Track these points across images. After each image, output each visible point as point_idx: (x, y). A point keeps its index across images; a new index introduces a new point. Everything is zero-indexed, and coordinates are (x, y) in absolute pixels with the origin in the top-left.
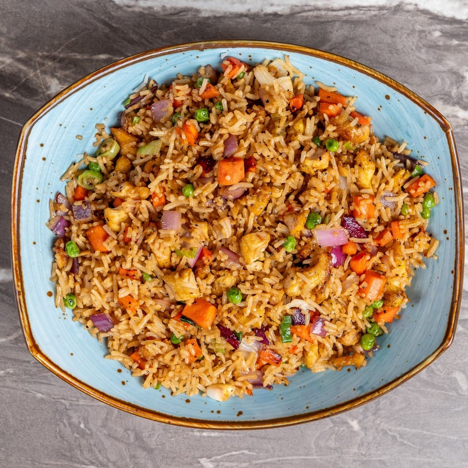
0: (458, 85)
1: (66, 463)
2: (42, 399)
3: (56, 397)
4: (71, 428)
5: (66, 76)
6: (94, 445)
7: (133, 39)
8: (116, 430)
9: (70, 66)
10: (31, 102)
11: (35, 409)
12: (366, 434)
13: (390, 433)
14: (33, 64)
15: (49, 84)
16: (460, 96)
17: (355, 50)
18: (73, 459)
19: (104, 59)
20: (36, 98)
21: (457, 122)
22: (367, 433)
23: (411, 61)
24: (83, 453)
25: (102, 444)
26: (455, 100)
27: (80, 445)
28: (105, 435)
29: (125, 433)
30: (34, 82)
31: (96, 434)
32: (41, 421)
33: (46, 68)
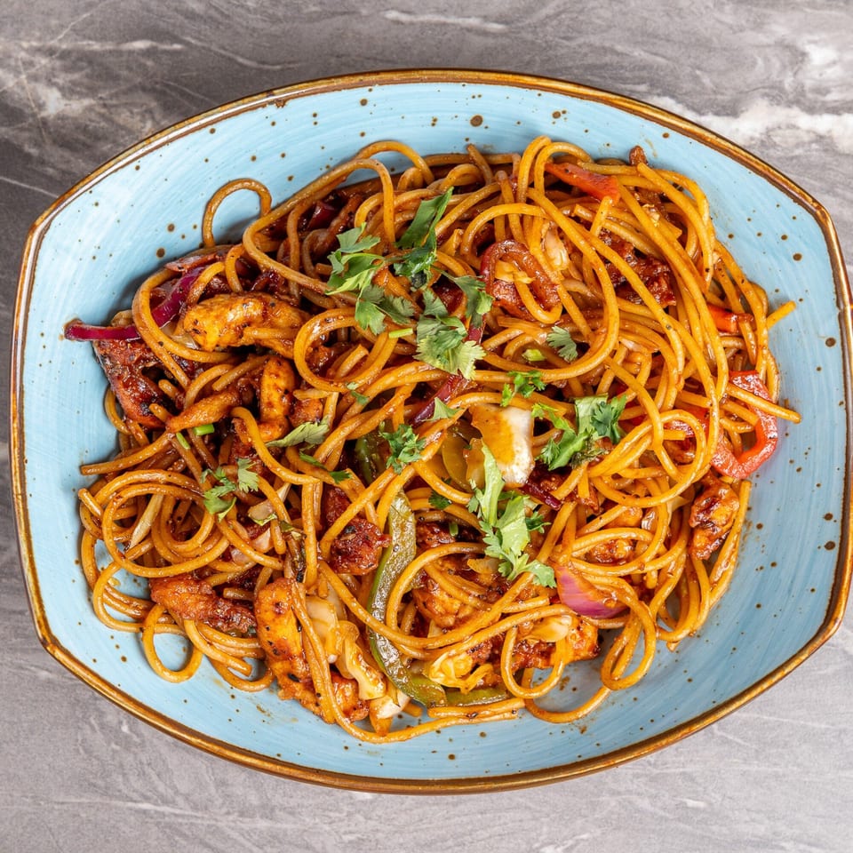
0: (796, 68)
1: (98, 800)
2: (49, 681)
4: (104, 734)
5: (74, 83)
6: (149, 764)
7: (193, 10)
9: (80, 64)
10: (11, 133)
11: (36, 701)
14: (13, 63)
15: (43, 98)
16: (799, 89)
17: (602, 12)
18: (110, 793)
19: (141, 50)
20: (20, 125)
21: (797, 137)
23: (706, 29)
24: (128, 780)
25: (164, 761)
26: (791, 97)
27: (121, 766)
30: (16, 96)
31: (151, 742)
32: (49, 722)
33: (37, 70)
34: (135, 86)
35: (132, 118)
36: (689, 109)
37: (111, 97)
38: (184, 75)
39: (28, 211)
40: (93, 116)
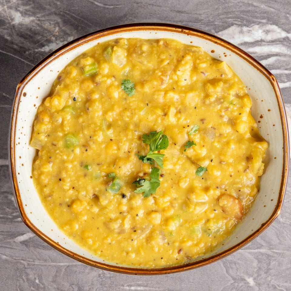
2: (6, 260)
3: (17, 258)
4: (28, 283)
5: (26, 10)
8: (63, 285)
9: (29, 2)
12: (259, 289)
13: (278, 288)
15: (14, 16)
20: (3, 27)
22: (260, 287)
28: (55, 288)
29: (70, 287)
30: (2, 15)
31: (48, 287)
32: (5, 277)
33: (11, 4)
34: (52, 13)
35: (50, 26)
36: (283, 31)
37: (42, 17)
38: (73, 8)
39: (5, 63)
40: (34, 24)
